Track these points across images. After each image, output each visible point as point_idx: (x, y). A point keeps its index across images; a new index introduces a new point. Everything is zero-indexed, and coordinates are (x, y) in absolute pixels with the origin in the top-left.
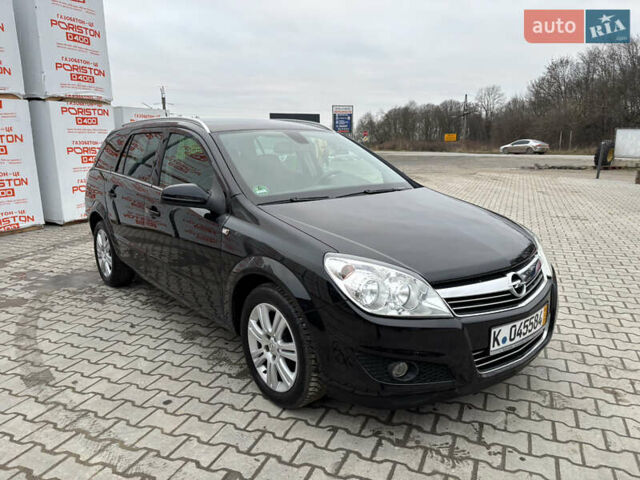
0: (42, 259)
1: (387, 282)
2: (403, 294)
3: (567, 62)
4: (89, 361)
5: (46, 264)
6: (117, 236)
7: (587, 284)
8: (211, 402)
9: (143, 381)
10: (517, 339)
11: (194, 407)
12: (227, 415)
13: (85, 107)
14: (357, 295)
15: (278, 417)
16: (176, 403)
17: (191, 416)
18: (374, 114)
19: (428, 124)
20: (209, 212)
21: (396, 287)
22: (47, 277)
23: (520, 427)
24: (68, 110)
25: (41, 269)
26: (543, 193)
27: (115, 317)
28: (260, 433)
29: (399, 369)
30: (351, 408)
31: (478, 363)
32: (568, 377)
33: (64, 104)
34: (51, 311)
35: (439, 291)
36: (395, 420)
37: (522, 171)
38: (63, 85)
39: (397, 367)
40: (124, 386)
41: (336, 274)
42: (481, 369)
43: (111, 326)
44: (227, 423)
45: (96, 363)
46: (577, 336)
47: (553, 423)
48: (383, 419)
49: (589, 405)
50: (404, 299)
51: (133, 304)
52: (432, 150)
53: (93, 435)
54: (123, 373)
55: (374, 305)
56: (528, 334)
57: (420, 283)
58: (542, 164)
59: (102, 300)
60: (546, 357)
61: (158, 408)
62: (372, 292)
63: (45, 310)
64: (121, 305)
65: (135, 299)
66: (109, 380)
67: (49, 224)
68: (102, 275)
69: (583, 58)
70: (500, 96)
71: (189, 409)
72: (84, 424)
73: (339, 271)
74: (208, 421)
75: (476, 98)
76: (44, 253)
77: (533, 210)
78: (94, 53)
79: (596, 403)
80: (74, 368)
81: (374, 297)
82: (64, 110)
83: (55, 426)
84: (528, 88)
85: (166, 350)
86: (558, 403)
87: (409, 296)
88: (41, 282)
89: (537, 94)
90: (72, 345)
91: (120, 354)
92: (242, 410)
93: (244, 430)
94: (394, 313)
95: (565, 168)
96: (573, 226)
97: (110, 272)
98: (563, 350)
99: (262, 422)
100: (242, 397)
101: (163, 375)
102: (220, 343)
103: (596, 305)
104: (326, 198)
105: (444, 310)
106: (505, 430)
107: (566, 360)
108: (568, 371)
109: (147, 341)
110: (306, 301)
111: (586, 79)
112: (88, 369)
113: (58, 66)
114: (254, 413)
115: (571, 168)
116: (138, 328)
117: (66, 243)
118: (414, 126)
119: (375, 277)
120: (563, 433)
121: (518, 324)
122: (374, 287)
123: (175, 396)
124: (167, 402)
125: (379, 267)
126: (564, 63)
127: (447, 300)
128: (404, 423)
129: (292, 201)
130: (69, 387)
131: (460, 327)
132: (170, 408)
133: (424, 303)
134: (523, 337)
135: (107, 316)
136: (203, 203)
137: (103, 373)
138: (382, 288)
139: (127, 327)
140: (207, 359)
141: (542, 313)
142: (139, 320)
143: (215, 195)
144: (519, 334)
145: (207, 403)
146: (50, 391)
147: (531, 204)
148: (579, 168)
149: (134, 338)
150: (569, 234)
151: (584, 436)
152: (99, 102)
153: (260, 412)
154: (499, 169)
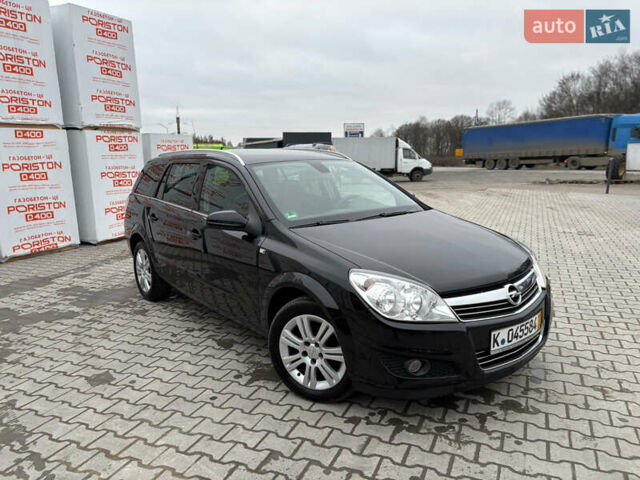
0: (83, 276)
1: (402, 292)
2: (416, 303)
3: (578, 76)
4: (141, 364)
5: (88, 281)
6: (157, 255)
7: (587, 296)
8: (251, 398)
9: (191, 381)
10: (515, 341)
11: (235, 402)
12: (264, 408)
13: (118, 134)
14: (378, 304)
15: (309, 410)
16: (221, 399)
17: (235, 409)
18: (384, 130)
19: (439, 139)
20: (246, 234)
21: (410, 297)
22: (90, 292)
23: (518, 419)
24: (102, 138)
25: (84, 285)
26: (552, 208)
27: (157, 328)
28: (294, 423)
29: (414, 366)
30: (371, 402)
31: (481, 361)
32: (563, 377)
33: (98, 133)
34: (101, 322)
35: (447, 300)
36: (410, 413)
37: (533, 186)
38: (98, 116)
39: (412, 364)
40: (175, 385)
41: (359, 286)
42: (483, 366)
43: (156, 335)
44: (265, 415)
45: (148, 366)
46: (574, 342)
47: (547, 415)
48: (400, 412)
49: (580, 401)
50: (417, 307)
51: (172, 316)
52: (443, 165)
53: (155, 423)
54: (172, 375)
55: (392, 312)
56: (524, 337)
57: (430, 294)
58: (553, 179)
59: (143, 312)
60: (544, 361)
61: (206, 403)
62: (390, 301)
63: (95, 321)
64: (160, 317)
65: (173, 312)
66: (161, 380)
67: (84, 243)
68: (141, 291)
69: (594, 72)
70: (512, 109)
71: (232, 403)
72: (145, 415)
73: (362, 284)
74: (250, 413)
75: (487, 113)
76: (83, 271)
77: (541, 226)
78: (127, 85)
79: (586, 398)
80: (129, 371)
81: (391, 306)
82: (98, 138)
83: (122, 417)
84: (540, 101)
85: (206, 356)
86: (553, 399)
87: (421, 304)
88: (86, 296)
89: (549, 107)
90: (124, 351)
91: (167, 359)
92: (278, 404)
93: (281, 420)
94: (409, 319)
95: (577, 182)
96: (579, 241)
97: (149, 287)
98: (560, 355)
99: (296, 413)
100: (277, 394)
101: (207, 377)
102: (253, 350)
103: (594, 315)
104: (347, 221)
105: (451, 316)
106: (505, 420)
107: (562, 364)
108: (563, 373)
109: (189, 348)
110: (334, 310)
111: (598, 93)
112: (142, 372)
113: (94, 98)
114: (288, 407)
115: (583, 182)
116: (179, 337)
117: (102, 261)
118: (425, 140)
119: (392, 288)
120: (554, 423)
121: (514, 328)
122: (392, 297)
123: (219, 393)
124: (213, 398)
125: (395, 280)
126: (575, 77)
127: (454, 307)
128: (418, 415)
129: (318, 224)
130: (127, 386)
131: (465, 330)
132: (217, 403)
133: (434, 310)
134: (519, 339)
135: (150, 327)
136: (241, 227)
137: (155, 374)
138: (398, 298)
139: (169, 336)
140: (244, 362)
141: (536, 319)
142: (178, 331)
143: (253, 220)
144: (516, 337)
145: (248, 398)
146: (113, 389)
147: (540, 220)
148: (591, 183)
149: (177, 345)
150: (575, 249)
151: (572, 425)
152: (129, 130)
153: (293, 406)
154: (510, 184)
